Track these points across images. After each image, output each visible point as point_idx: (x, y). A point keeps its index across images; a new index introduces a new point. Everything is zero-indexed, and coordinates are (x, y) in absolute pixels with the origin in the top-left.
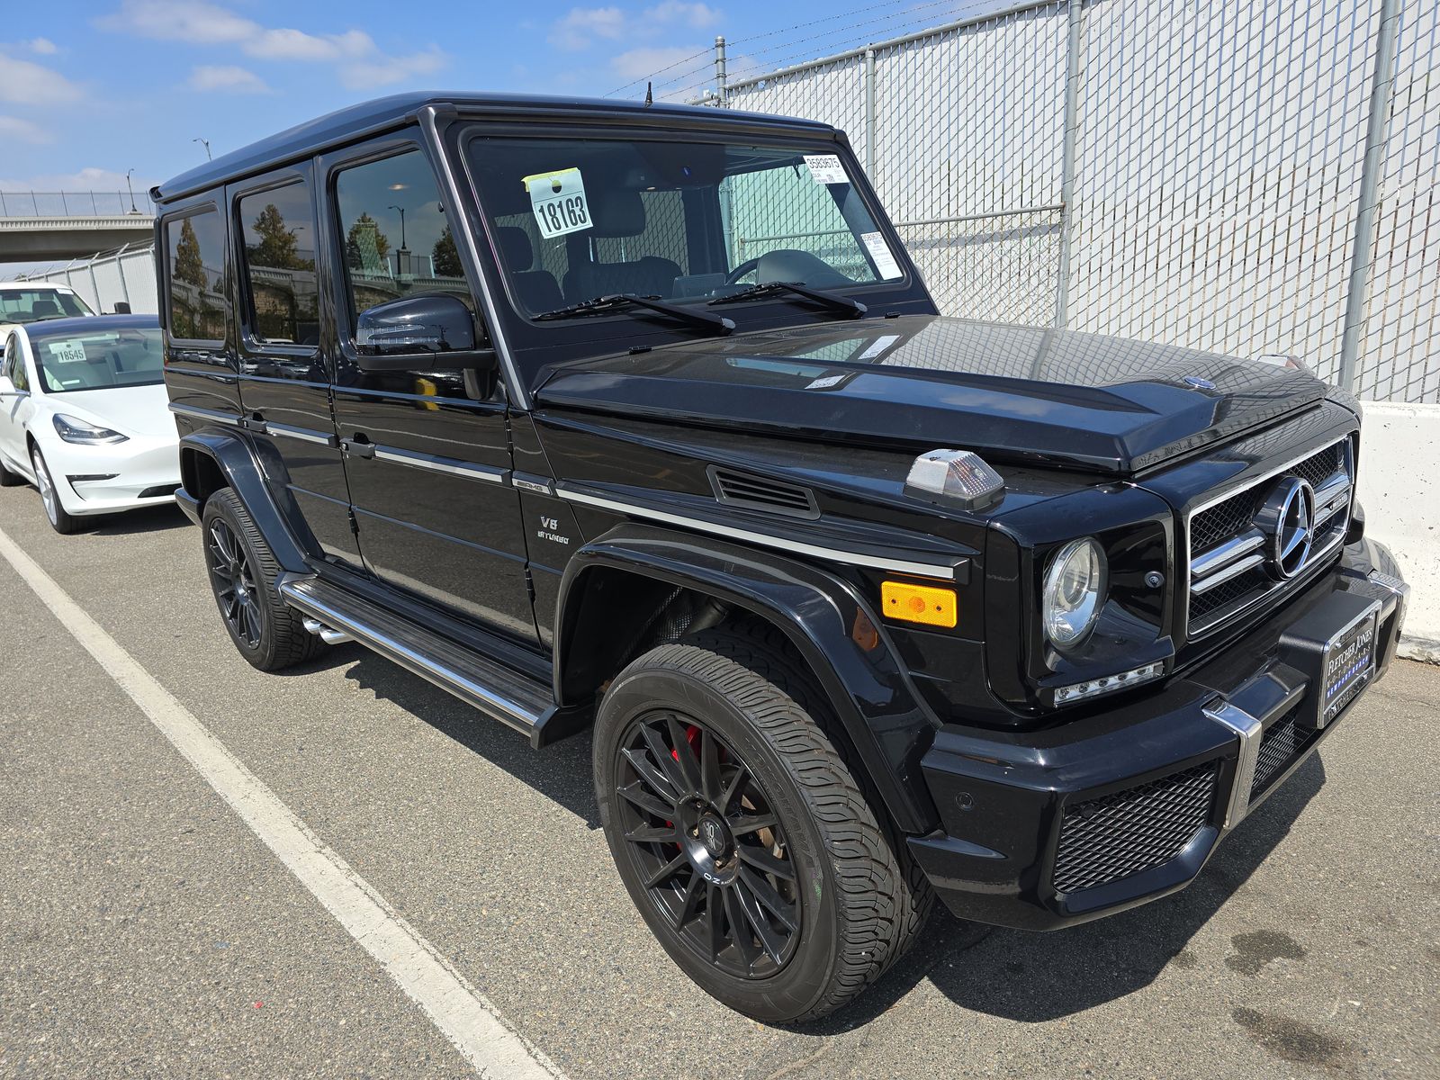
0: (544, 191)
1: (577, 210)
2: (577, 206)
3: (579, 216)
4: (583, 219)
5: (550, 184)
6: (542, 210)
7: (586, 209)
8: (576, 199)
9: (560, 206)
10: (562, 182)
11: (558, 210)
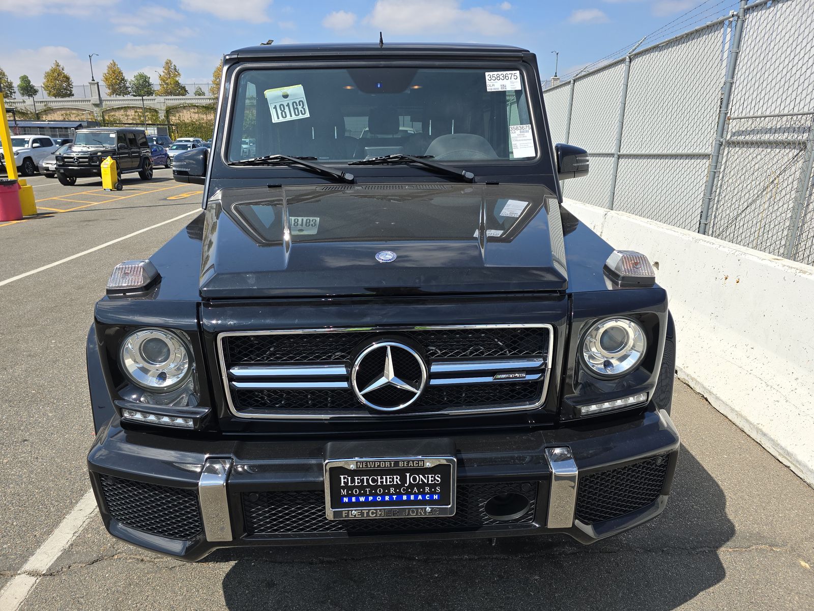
0: (278, 97)
1: (300, 108)
2: (300, 105)
3: (301, 111)
4: (303, 112)
5: (281, 94)
6: (275, 107)
7: (306, 107)
8: (299, 102)
9: (288, 105)
10: (289, 93)
11: (287, 108)
